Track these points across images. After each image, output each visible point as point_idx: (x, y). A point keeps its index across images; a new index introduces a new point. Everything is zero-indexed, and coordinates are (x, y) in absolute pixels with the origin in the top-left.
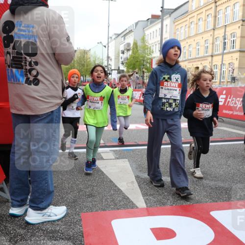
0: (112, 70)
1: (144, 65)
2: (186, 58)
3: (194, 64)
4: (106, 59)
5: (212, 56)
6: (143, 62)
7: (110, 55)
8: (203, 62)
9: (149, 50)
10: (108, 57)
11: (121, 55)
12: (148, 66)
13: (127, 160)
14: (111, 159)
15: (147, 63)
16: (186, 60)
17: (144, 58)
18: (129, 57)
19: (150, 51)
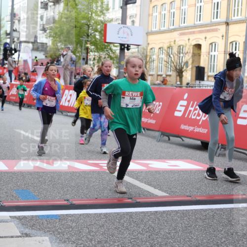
0: (21, 42)
1: (88, 36)
2: (176, 26)
3: (192, 37)
4: (9, 18)
5: (227, 24)
6: (86, 28)
7: (15, 11)
8: (209, 35)
9: (99, 4)
10: (13, 15)
11: (41, 11)
12: (98, 37)
13: (47, 238)
14: (12, 237)
15: (96, 30)
16: (175, 30)
17: (89, 21)
18: (57, 18)
19: (102, 7)
